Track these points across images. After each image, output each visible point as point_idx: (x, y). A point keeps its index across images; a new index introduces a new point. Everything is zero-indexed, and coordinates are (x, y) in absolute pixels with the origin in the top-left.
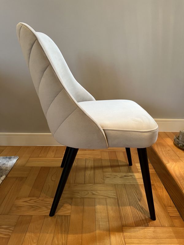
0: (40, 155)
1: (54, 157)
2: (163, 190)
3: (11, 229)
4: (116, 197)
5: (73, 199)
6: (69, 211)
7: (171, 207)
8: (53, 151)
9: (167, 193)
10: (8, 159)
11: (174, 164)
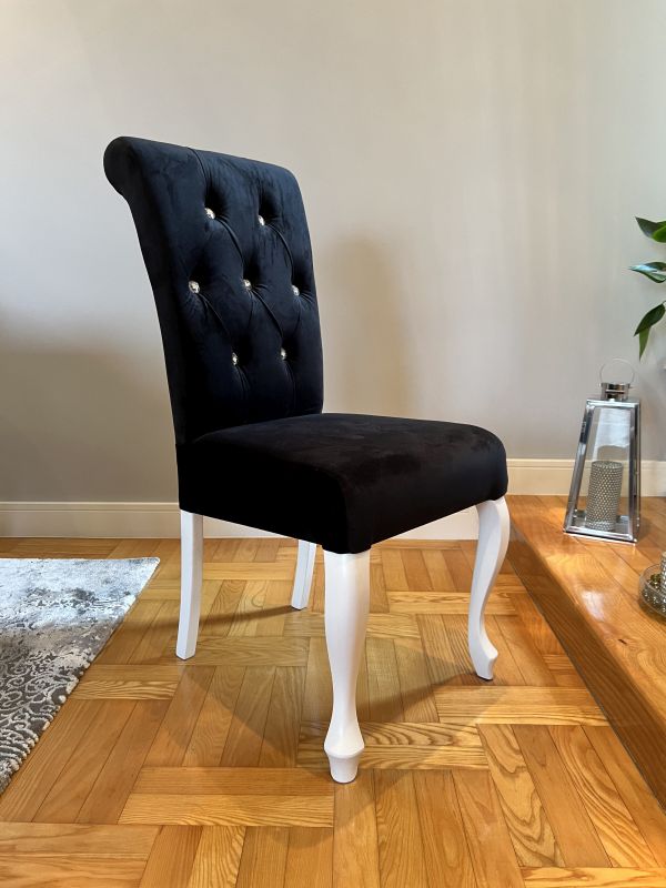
0: (216, 557)
1: (253, 561)
2: (540, 623)
3: (171, 686)
4: (419, 637)
5: (312, 640)
6: (304, 660)
7: (555, 653)
8: (249, 549)
9: (550, 631)
10: (133, 565)
11: (568, 557)
